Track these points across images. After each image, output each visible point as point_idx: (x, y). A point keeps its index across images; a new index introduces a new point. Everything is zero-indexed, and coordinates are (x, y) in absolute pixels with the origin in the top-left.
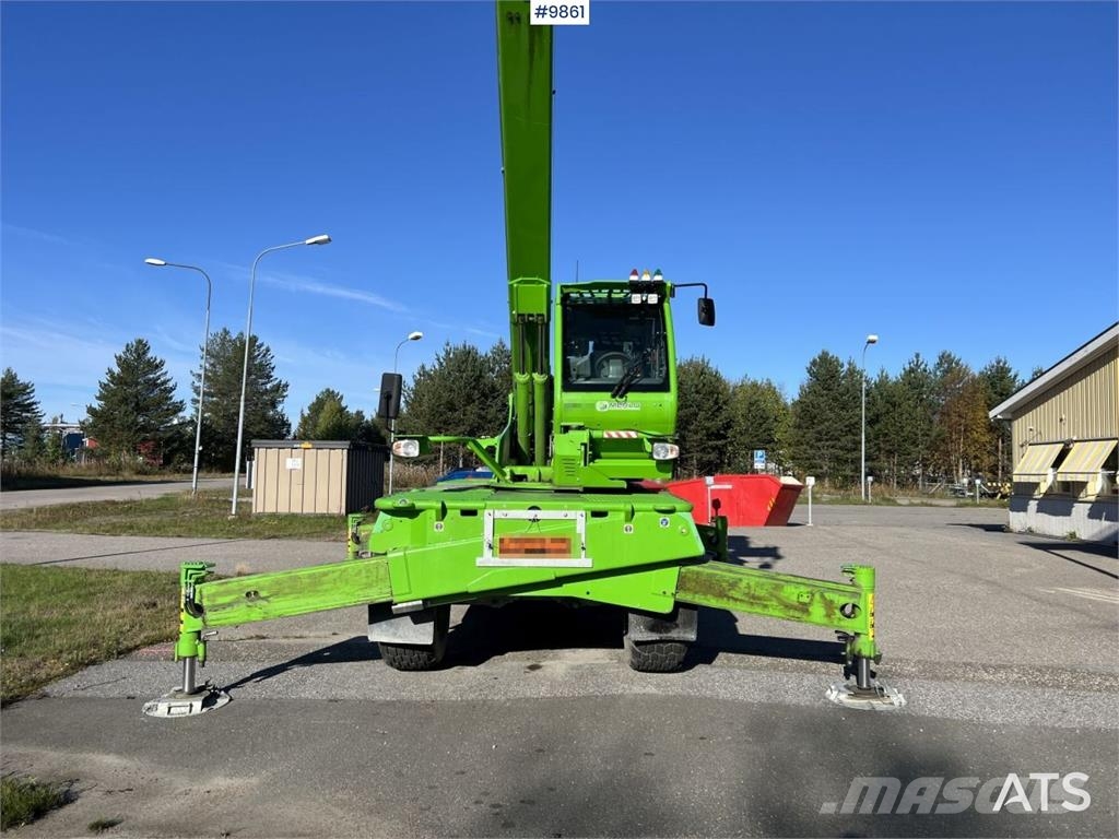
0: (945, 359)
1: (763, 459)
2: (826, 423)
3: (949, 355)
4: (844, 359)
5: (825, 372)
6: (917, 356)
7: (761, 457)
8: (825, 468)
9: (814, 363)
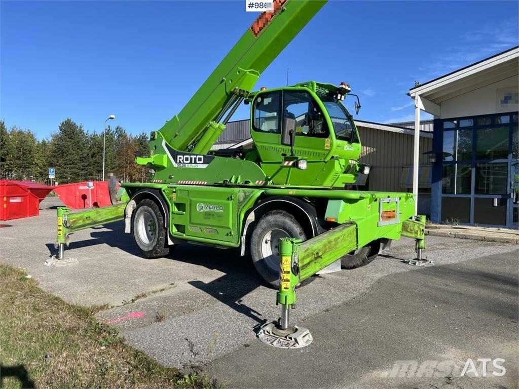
0: (118, 129)
1: (54, 173)
2: (71, 156)
3: (121, 128)
4: (78, 124)
5: (69, 130)
6: (109, 127)
7: (52, 172)
8: (69, 178)
9: (63, 124)
